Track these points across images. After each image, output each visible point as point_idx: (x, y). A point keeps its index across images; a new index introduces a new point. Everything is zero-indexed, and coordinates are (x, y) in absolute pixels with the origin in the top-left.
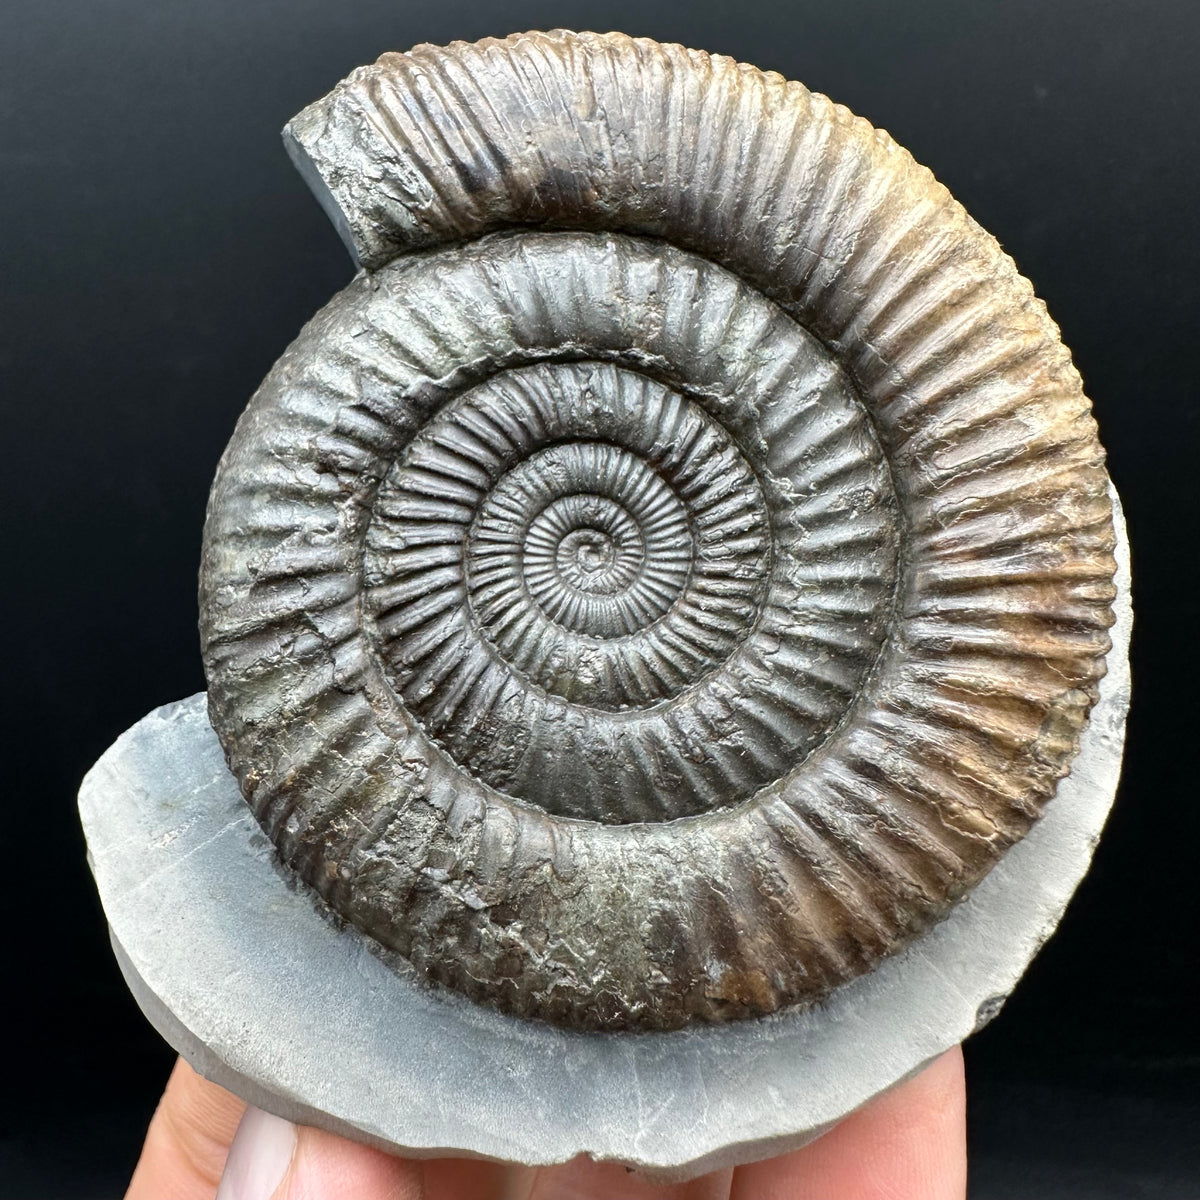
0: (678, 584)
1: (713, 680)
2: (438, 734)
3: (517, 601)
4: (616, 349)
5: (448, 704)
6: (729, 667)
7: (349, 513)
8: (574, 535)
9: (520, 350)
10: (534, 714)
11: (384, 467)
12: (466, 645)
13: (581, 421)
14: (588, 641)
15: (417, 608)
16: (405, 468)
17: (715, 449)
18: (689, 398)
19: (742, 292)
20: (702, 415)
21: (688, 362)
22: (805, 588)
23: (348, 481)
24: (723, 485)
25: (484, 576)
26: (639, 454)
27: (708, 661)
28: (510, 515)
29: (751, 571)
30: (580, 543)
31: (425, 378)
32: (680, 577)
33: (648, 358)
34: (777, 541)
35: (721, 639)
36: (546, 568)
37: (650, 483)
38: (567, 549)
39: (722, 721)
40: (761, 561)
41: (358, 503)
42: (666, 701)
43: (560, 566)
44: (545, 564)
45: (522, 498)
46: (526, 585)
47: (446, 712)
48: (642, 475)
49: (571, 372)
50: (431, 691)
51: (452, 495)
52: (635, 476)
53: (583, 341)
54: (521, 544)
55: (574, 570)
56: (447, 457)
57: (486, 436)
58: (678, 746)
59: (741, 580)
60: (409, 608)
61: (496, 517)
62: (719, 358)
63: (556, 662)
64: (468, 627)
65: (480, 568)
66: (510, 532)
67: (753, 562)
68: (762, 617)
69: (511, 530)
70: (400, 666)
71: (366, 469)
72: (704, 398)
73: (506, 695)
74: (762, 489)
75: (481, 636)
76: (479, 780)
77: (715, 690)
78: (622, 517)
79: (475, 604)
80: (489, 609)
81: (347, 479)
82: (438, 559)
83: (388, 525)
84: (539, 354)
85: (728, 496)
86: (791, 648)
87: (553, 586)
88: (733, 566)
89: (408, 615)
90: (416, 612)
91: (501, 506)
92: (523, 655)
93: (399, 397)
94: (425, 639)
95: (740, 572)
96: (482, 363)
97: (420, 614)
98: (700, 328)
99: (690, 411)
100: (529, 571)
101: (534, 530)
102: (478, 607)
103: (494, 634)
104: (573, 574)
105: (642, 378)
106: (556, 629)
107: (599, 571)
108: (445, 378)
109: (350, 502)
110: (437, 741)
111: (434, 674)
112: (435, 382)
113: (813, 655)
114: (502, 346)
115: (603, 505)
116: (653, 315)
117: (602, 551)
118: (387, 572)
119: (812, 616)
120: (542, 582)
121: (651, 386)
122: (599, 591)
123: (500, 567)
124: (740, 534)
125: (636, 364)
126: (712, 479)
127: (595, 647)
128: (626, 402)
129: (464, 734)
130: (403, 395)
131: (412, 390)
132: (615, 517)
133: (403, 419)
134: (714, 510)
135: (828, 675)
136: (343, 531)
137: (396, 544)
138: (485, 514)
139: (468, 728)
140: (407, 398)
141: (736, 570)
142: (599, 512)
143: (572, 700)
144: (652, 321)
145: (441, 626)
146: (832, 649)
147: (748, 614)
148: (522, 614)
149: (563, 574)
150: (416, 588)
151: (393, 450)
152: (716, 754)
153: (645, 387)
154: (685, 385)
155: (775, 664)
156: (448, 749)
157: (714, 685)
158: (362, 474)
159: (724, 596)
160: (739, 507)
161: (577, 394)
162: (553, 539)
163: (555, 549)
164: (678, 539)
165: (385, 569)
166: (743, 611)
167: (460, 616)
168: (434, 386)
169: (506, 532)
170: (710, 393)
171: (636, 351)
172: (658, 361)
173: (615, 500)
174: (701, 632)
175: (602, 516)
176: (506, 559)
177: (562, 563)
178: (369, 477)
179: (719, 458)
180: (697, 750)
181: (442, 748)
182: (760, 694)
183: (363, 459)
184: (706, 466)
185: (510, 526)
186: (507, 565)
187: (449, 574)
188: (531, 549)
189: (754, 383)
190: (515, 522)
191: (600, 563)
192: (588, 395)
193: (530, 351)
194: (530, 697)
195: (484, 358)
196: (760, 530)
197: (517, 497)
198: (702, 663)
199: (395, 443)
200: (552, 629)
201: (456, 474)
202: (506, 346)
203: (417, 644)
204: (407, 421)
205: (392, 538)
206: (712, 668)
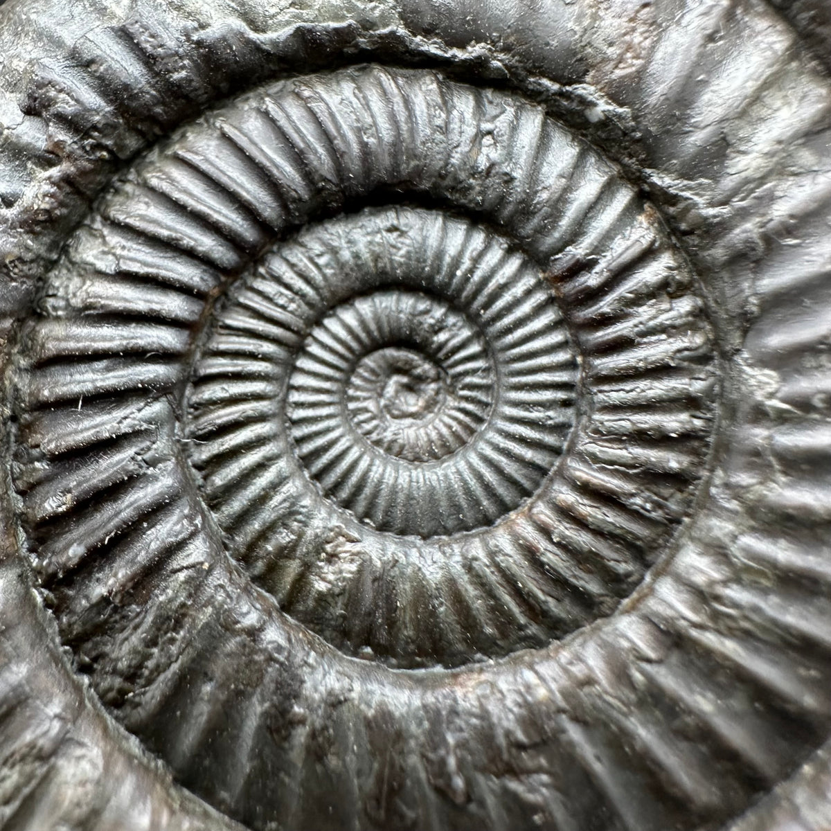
0: (527, 484)
1: (531, 667)
2: (51, 582)
3: (261, 418)
4: (554, 79)
5: (79, 540)
6: (565, 656)
7: (47, 188)
8: (391, 352)
9: (402, 31)
10: (209, 610)
11: (132, 143)
12: (147, 456)
13: (462, 176)
14: (347, 522)
15: (94, 371)
16: (167, 157)
17: (665, 289)
18: (647, 197)
19: (793, 54)
20: (660, 231)
21: (668, 132)
22: (748, 569)
23: (61, 137)
24: (659, 350)
25: (222, 361)
26: (536, 258)
27: (533, 629)
28: (299, 284)
29: (658, 506)
30: (395, 369)
31: (238, 24)
32: (535, 475)
33: (603, 107)
34: (720, 472)
35: (567, 601)
36: (327, 385)
37: (539, 310)
38: (373, 371)
39: (521, 747)
40: (679, 496)
41: (67, 180)
42: (439, 669)
43: (351, 392)
44: (328, 378)
45: (327, 265)
46: (284, 401)
47: (71, 552)
48: (529, 293)
49: (471, 98)
50: (63, 508)
51: (216, 216)
52: (518, 290)
53: (507, 49)
54: (302, 335)
55: (370, 405)
56: (233, 159)
57: (302, 145)
58: (428, 760)
59: (636, 515)
60: (83, 367)
61: (278, 280)
62: (724, 139)
63: (284, 537)
64: (166, 430)
65: (222, 347)
66: (289, 309)
67: (666, 492)
68: (652, 591)
69: (293, 306)
70: (35, 452)
71: (95, 128)
72: (673, 200)
73: (180, 560)
74: (721, 381)
75: (183, 451)
76: (86, 680)
77: (528, 687)
78: (475, 348)
79: (195, 399)
80: (212, 416)
81: (63, 136)
82: (156, 307)
83: (106, 232)
84: (432, 47)
85: (659, 371)
86: (688, 665)
87: (329, 417)
88: (629, 487)
89: (78, 377)
90: (89, 376)
91: (292, 266)
92: (237, 505)
93: (188, 39)
94: (87, 423)
95: (638, 501)
96: (336, 30)
97: (93, 381)
98: (705, 83)
99: (642, 219)
100: (299, 380)
101: (330, 323)
102: (197, 406)
103: (204, 456)
104: (366, 410)
105: (581, 142)
106: (306, 486)
107: (409, 421)
108: (270, 35)
109: (55, 172)
110: (46, 592)
111: (79, 484)
112: (253, 35)
113: (722, 691)
114: (377, 13)
115: (452, 320)
116: (637, 38)
117: (424, 391)
118: (73, 301)
119: (745, 625)
120: (313, 405)
121: (592, 159)
122: (395, 450)
123: (252, 356)
124: (660, 439)
125: (581, 114)
126: (643, 334)
127: (356, 535)
128: (545, 169)
129: (87, 597)
130: (195, 37)
131: (212, 33)
132: (463, 346)
133: (183, 74)
134: (628, 386)
135: (736, 734)
136: (26, 211)
137: (107, 265)
138: (262, 270)
139: (98, 590)
140: (199, 44)
141: (633, 495)
142: (441, 329)
143: (287, 606)
144: (629, 47)
145: (119, 414)
146: (759, 692)
147: (628, 575)
148: (260, 441)
149: (352, 406)
150: (104, 339)
151: (153, 119)
152: (490, 801)
153: (582, 157)
154: (648, 171)
155: (650, 679)
156: (58, 612)
157: (529, 676)
158: (86, 135)
159: (598, 532)
160: (672, 394)
161: (470, 131)
162: (354, 345)
163: (353, 362)
164: (551, 413)
165: (75, 295)
166: (623, 568)
167: (158, 408)
168: (249, 42)
169: (283, 307)
170: (687, 194)
171: (585, 90)
172: (619, 116)
173: (472, 319)
174: (537, 576)
175: (442, 337)
176: (268, 348)
177: (357, 388)
178: (98, 146)
179: (665, 306)
180: (459, 782)
181: (48, 604)
182: (606, 725)
183: (97, 112)
184: (641, 310)
185: (292, 300)
186: (266, 358)
187: (166, 338)
188: (314, 349)
189: (771, 198)
190: (303, 296)
191: (413, 409)
192: (487, 140)
193: (418, 39)
194: (218, 577)
195: (344, 24)
196: (696, 444)
197: (322, 261)
198: (521, 628)
199: (158, 110)
200: (298, 483)
201: (234, 187)
202: (382, 16)
203: (72, 426)
204: (189, 80)
205: (104, 253)
206: (537, 643)
